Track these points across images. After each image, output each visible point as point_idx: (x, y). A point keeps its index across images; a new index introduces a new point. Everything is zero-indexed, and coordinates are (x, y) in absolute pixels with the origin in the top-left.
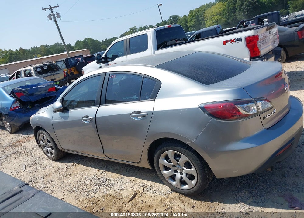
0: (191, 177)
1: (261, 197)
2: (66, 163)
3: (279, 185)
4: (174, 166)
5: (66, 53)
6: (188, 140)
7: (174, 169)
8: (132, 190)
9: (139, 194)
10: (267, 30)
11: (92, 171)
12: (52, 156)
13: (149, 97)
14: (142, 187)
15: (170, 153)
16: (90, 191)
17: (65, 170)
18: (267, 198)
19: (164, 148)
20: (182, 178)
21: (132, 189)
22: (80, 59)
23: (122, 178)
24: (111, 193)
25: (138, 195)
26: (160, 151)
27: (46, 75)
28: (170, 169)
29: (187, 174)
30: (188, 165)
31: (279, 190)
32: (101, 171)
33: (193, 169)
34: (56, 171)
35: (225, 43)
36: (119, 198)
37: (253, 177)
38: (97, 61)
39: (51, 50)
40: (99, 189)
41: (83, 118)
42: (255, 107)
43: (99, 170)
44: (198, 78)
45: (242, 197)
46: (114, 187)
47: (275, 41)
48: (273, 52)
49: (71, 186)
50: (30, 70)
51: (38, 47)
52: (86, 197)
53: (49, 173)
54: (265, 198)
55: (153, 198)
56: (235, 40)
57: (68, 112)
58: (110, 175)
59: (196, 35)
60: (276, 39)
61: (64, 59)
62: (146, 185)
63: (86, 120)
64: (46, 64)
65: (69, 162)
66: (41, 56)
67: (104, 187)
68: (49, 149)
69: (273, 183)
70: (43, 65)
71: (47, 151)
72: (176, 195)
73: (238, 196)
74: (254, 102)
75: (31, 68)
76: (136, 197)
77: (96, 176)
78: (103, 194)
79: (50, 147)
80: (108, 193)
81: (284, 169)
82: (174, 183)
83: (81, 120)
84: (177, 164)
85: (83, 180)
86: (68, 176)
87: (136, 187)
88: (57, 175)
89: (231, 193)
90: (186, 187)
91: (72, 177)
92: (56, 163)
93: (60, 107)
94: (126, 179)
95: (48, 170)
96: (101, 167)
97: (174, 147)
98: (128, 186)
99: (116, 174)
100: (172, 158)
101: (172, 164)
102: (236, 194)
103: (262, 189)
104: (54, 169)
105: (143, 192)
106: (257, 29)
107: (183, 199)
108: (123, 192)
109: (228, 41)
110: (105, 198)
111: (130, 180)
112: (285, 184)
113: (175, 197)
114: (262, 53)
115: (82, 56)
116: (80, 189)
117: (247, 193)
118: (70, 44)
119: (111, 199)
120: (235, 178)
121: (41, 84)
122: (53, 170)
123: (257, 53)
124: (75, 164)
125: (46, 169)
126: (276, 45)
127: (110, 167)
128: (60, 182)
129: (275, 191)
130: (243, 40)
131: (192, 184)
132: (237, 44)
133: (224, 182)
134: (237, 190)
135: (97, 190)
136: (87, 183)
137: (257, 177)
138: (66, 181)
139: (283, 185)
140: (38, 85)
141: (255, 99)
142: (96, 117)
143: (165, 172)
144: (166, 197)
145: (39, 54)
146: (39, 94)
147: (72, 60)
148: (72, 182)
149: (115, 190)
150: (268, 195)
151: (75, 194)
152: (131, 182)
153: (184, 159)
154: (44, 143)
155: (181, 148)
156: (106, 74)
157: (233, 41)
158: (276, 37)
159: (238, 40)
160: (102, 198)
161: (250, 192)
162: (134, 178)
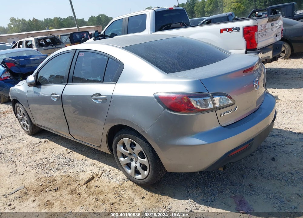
0: (144, 168)
1: (212, 196)
2: (40, 139)
3: (235, 186)
4: (130, 154)
5: (76, 28)
6: (142, 130)
7: (130, 157)
8: (90, 174)
9: (96, 178)
10: (269, 21)
11: (61, 150)
12: (28, 130)
13: (112, 80)
14: (101, 172)
15: (127, 141)
16: (51, 170)
17: (36, 145)
18: (218, 198)
19: (121, 135)
20: (136, 167)
21: (91, 172)
22: (85, 35)
23: (85, 160)
24: (70, 174)
25: (94, 179)
26: (117, 137)
27: (47, 47)
28: (126, 157)
29: (141, 164)
30: (142, 155)
31: (232, 191)
32: (69, 150)
33: (146, 160)
34: (27, 146)
35: (222, 31)
36: (75, 180)
37: (211, 175)
38: (94, 38)
39: (63, 23)
40: (60, 169)
41: (51, 95)
42: (211, 102)
43: (67, 150)
44: (162, 64)
45: (193, 194)
46: (75, 168)
47: (278, 34)
48: (273, 46)
49: (36, 162)
50: (31, 41)
51: (51, 19)
52: (46, 175)
53: (20, 147)
54: (216, 197)
55: (107, 184)
56: (233, 29)
57: (40, 88)
58: (76, 155)
59: (207, 21)
60: (280, 33)
61: (69, 33)
62: (106, 170)
63: (54, 98)
64: (48, 37)
65: (43, 138)
66: (53, 28)
67: (65, 167)
68: (26, 122)
69: (229, 183)
70: (45, 37)
71: (24, 124)
72: (130, 183)
73: (190, 192)
74: (210, 96)
75: (32, 39)
76: (92, 181)
77: (62, 155)
78: (62, 174)
79: (26, 121)
80: (67, 174)
81: (246, 170)
82: (129, 171)
83: (49, 97)
84: (133, 152)
85: (49, 157)
86: (37, 152)
87: (96, 170)
88: (27, 150)
89: (184, 189)
90: (139, 177)
91: (40, 153)
92: (31, 137)
93: (33, 82)
94: (90, 161)
95: (21, 143)
96: (71, 146)
97: (130, 135)
98: (88, 169)
99: (82, 155)
100: (128, 146)
101: (128, 152)
102: (189, 190)
103: (216, 187)
104: (27, 143)
105: (101, 176)
106: (257, 19)
107: (136, 188)
108: (81, 174)
109: (225, 30)
110: (63, 178)
111: (92, 163)
112: (241, 185)
113: (128, 185)
114: (260, 45)
115: (88, 32)
116: (42, 167)
117: (199, 190)
118: (83, 19)
119: (67, 180)
120: (194, 173)
121: (34, 56)
122: (25, 144)
123: (253, 46)
124: (48, 140)
125: (19, 142)
126: (279, 39)
127: (79, 148)
128: (27, 157)
129: (228, 192)
130: (241, 30)
131: (144, 174)
132: (234, 34)
133: (181, 176)
134: (191, 186)
135: (57, 170)
136: (52, 161)
137: (216, 175)
138: (33, 157)
139: (238, 187)
140: (31, 57)
141: (211, 93)
142: (62, 95)
143: (122, 159)
144: (120, 185)
145: (51, 26)
146: (31, 66)
147: (77, 35)
148: (38, 158)
149: (75, 171)
150: (219, 194)
151: (37, 170)
152: (93, 165)
153: (138, 148)
154: (21, 116)
155: (136, 137)
156: (76, 51)
157: (230, 30)
158: (280, 30)
159: (236, 29)
160: (60, 178)
161: (203, 189)
162: (97, 161)
